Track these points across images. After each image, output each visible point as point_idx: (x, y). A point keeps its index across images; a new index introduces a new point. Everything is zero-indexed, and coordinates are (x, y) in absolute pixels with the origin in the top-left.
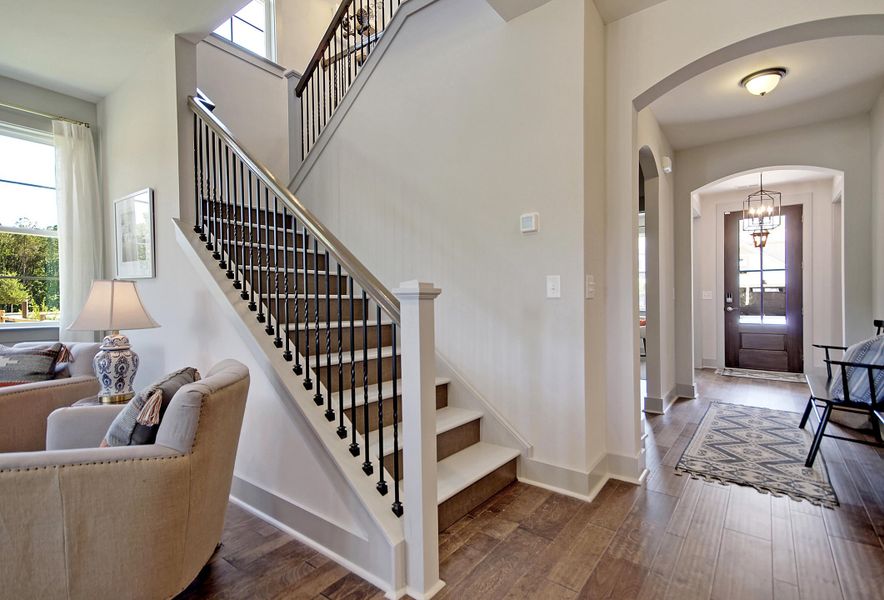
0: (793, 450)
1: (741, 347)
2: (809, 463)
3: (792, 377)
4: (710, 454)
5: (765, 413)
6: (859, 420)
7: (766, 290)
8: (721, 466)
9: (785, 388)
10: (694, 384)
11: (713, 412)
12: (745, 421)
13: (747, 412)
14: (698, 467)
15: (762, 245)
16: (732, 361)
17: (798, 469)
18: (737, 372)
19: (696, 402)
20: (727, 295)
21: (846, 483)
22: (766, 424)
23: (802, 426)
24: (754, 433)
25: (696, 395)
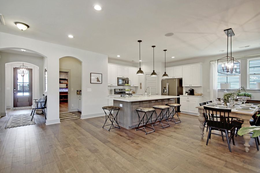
0: (29, 119)
1: (18, 102)
2: (32, 120)
3: (30, 107)
4: (12, 124)
5: (24, 115)
6: (41, 112)
7: (24, 85)
8: (15, 125)
9: (28, 109)
10: (6, 112)
11: (12, 117)
12: (20, 117)
13: (20, 115)
14: (10, 126)
15: (23, 76)
16: (15, 106)
17: (30, 122)
18: (16, 108)
19: (6, 116)
20: (14, 88)
21: (37, 121)
22: (24, 117)
23: (31, 115)
24: (22, 119)
25: (6, 115)
